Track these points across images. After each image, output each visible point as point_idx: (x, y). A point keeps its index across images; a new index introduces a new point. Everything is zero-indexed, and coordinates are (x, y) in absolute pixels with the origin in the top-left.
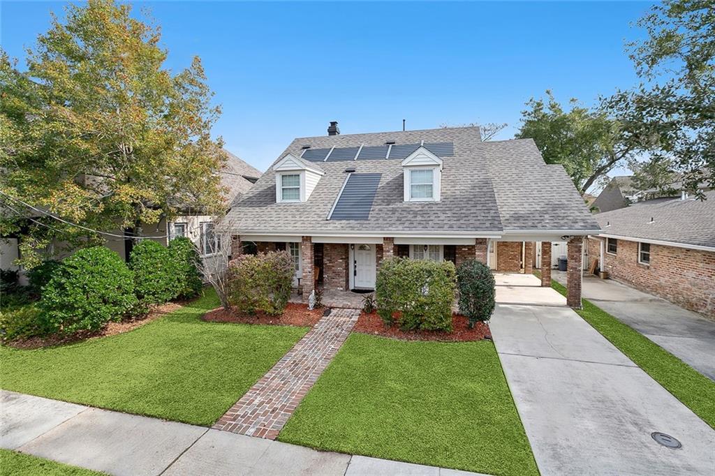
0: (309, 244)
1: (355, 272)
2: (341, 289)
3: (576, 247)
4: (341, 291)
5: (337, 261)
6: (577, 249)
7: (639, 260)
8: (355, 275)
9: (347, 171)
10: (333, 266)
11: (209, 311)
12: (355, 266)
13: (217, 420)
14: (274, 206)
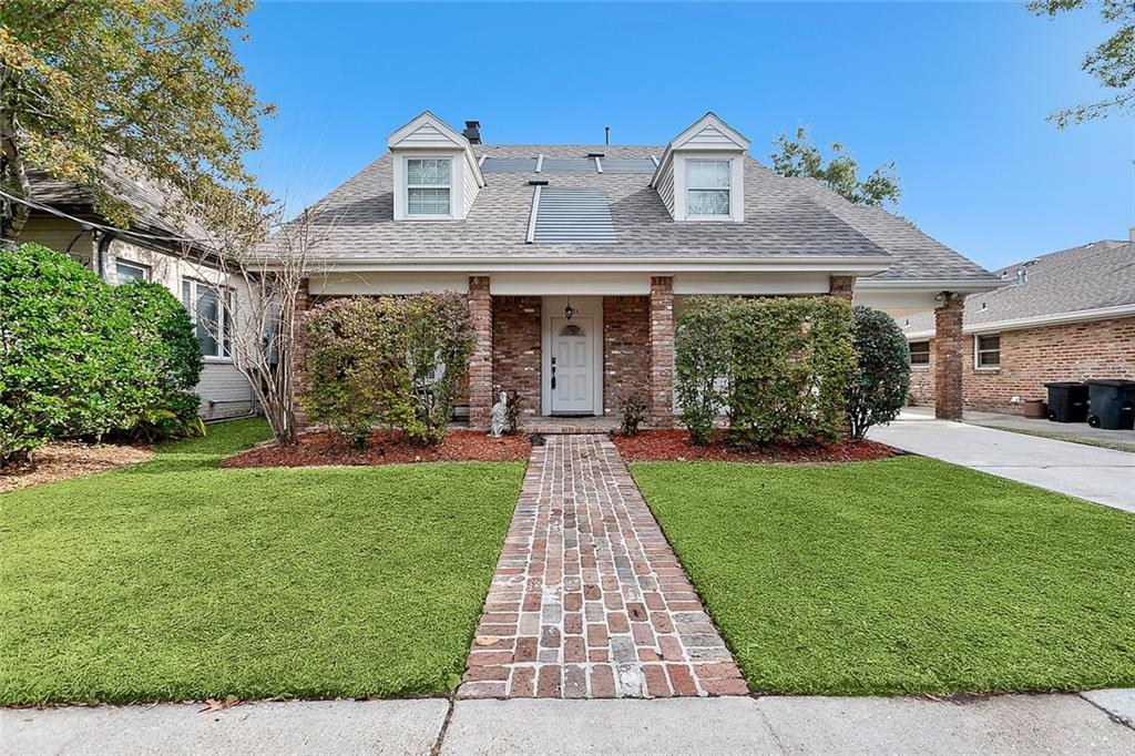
0: (484, 297)
1: (553, 380)
2: (533, 411)
3: (954, 315)
4: (532, 415)
5: (522, 353)
6: (956, 319)
7: (976, 364)
8: (553, 386)
9: (531, 183)
10: (515, 365)
11: (228, 456)
12: (554, 369)
13: (461, 668)
14: (390, 224)
